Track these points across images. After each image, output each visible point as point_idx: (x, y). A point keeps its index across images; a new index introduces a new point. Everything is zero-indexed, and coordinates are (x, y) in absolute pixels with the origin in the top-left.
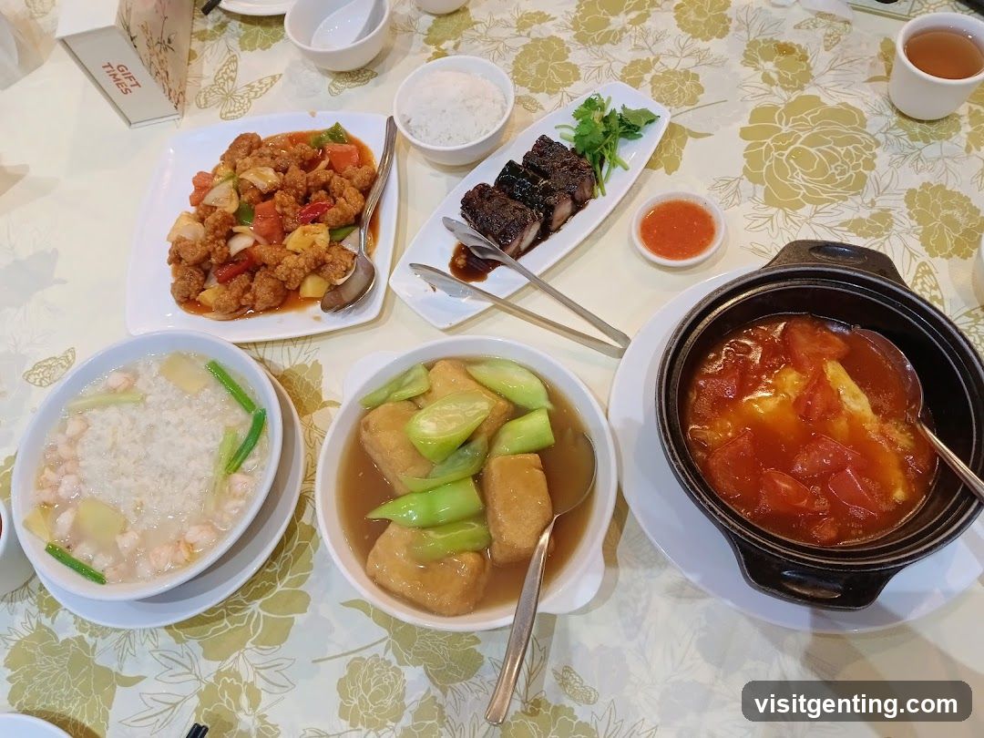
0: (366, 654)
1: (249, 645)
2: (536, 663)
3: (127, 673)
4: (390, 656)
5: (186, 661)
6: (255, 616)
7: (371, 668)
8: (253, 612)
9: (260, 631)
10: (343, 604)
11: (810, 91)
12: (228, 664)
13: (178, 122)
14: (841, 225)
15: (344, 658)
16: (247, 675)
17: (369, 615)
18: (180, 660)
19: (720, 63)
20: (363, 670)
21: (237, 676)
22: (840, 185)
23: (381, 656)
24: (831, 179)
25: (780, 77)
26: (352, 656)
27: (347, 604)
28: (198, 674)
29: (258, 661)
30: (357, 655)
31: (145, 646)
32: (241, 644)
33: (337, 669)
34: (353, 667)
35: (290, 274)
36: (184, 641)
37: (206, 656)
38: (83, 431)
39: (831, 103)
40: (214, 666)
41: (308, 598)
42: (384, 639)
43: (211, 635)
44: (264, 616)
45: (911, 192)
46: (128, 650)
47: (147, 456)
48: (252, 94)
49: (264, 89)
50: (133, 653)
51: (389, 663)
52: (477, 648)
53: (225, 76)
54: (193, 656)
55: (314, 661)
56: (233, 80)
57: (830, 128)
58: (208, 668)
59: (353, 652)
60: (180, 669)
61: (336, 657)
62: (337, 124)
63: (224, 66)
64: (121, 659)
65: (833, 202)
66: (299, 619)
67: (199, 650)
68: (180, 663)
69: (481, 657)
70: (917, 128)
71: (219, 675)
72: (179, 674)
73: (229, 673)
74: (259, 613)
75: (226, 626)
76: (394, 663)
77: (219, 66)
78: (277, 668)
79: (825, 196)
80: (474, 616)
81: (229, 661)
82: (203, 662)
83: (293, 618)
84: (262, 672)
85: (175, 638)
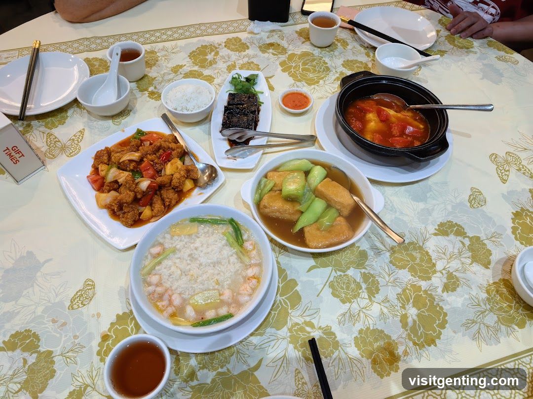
0: (331, 279)
1: (290, 311)
2: (380, 239)
3: (253, 365)
4: (339, 273)
5: (272, 338)
6: (282, 301)
7: (337, 282)
8: (280, 300)
9: (289, 304)
10: (307, 272)
11: (290, 53)
12: (289, 324)
13: (46, 169)
14: (334, 81)
15: (326, 286)
16: (300, 320)
17: (319, 268)
18: (269, 340)
19: (255, 56)
20: (336, 284)
21: (297, 324)
22: (323, 72)
23: (336, 275)
24: (319, 72)
25: (278, 53)
26: (328, 283)
27: (308, 271)
28: (281, 337)
29: (299, 313)
30: (329, 282)
31: (250, 349)
32: (287, 314)
33: (328, 291)
34: (332, 286)
35: (180, 182)
36: (264, 333)
37: (278, 330)
38: (161, 277)
39: (299, 53)
40: (285, 329)
41: (294, 280)
42: (332, 271)
43: (272, 321)
44: (285, 298)
45: (342, 65)
46: (244, 357)
47: (201, 265)
48: (76, 142)
49: (81, 138)
50: (247, 356)
51: (341, 275)
52: (361, 249)
53: (53, 142)
54: (274, 334)
55: (317, 296)
56: (59, 141)
57: (305, 59)
58: (284, 332)
59: (326, 282)
60: (273, 343)
61: (323, 289)
62: (138, 129)
63: (47, 139)
64: (245, 362)
65: (326, 77)
66: (298, 288)
67: (273, 330)
68: (270, 341)
69: (364, 251)
70: (327, 49)
71: (290, 330)
72: (275, 345)
73: (293, 326)
74: (283, 299)
75: (275, 314)
76: (343, 274)
77: (45, 140)
78: (308, 309)
79: (322, 76)
80: (357, 232)
81: (288, 323)
82: (279, 332)
83: (296, 290)
84: (304, 315)
85: (259, 335)
